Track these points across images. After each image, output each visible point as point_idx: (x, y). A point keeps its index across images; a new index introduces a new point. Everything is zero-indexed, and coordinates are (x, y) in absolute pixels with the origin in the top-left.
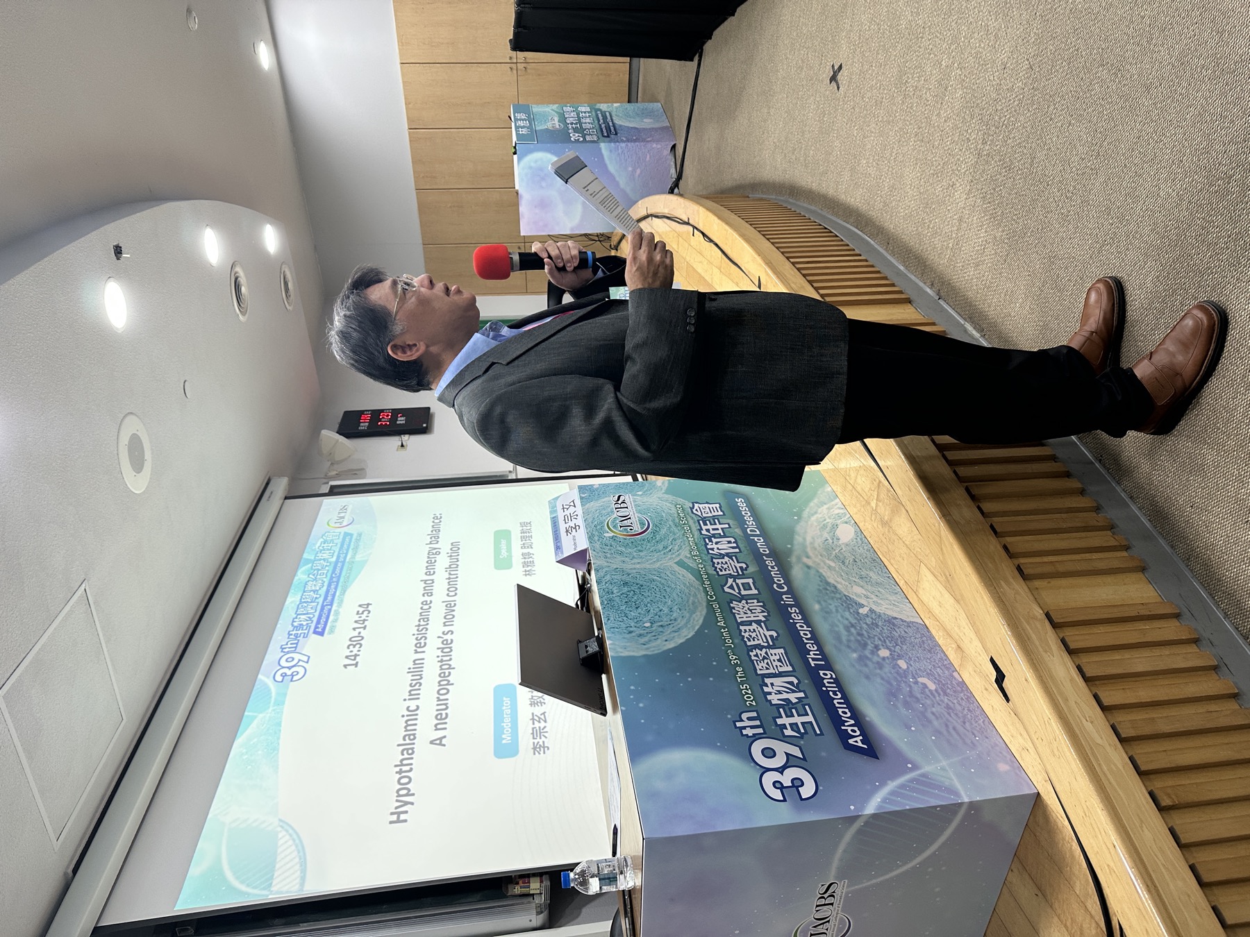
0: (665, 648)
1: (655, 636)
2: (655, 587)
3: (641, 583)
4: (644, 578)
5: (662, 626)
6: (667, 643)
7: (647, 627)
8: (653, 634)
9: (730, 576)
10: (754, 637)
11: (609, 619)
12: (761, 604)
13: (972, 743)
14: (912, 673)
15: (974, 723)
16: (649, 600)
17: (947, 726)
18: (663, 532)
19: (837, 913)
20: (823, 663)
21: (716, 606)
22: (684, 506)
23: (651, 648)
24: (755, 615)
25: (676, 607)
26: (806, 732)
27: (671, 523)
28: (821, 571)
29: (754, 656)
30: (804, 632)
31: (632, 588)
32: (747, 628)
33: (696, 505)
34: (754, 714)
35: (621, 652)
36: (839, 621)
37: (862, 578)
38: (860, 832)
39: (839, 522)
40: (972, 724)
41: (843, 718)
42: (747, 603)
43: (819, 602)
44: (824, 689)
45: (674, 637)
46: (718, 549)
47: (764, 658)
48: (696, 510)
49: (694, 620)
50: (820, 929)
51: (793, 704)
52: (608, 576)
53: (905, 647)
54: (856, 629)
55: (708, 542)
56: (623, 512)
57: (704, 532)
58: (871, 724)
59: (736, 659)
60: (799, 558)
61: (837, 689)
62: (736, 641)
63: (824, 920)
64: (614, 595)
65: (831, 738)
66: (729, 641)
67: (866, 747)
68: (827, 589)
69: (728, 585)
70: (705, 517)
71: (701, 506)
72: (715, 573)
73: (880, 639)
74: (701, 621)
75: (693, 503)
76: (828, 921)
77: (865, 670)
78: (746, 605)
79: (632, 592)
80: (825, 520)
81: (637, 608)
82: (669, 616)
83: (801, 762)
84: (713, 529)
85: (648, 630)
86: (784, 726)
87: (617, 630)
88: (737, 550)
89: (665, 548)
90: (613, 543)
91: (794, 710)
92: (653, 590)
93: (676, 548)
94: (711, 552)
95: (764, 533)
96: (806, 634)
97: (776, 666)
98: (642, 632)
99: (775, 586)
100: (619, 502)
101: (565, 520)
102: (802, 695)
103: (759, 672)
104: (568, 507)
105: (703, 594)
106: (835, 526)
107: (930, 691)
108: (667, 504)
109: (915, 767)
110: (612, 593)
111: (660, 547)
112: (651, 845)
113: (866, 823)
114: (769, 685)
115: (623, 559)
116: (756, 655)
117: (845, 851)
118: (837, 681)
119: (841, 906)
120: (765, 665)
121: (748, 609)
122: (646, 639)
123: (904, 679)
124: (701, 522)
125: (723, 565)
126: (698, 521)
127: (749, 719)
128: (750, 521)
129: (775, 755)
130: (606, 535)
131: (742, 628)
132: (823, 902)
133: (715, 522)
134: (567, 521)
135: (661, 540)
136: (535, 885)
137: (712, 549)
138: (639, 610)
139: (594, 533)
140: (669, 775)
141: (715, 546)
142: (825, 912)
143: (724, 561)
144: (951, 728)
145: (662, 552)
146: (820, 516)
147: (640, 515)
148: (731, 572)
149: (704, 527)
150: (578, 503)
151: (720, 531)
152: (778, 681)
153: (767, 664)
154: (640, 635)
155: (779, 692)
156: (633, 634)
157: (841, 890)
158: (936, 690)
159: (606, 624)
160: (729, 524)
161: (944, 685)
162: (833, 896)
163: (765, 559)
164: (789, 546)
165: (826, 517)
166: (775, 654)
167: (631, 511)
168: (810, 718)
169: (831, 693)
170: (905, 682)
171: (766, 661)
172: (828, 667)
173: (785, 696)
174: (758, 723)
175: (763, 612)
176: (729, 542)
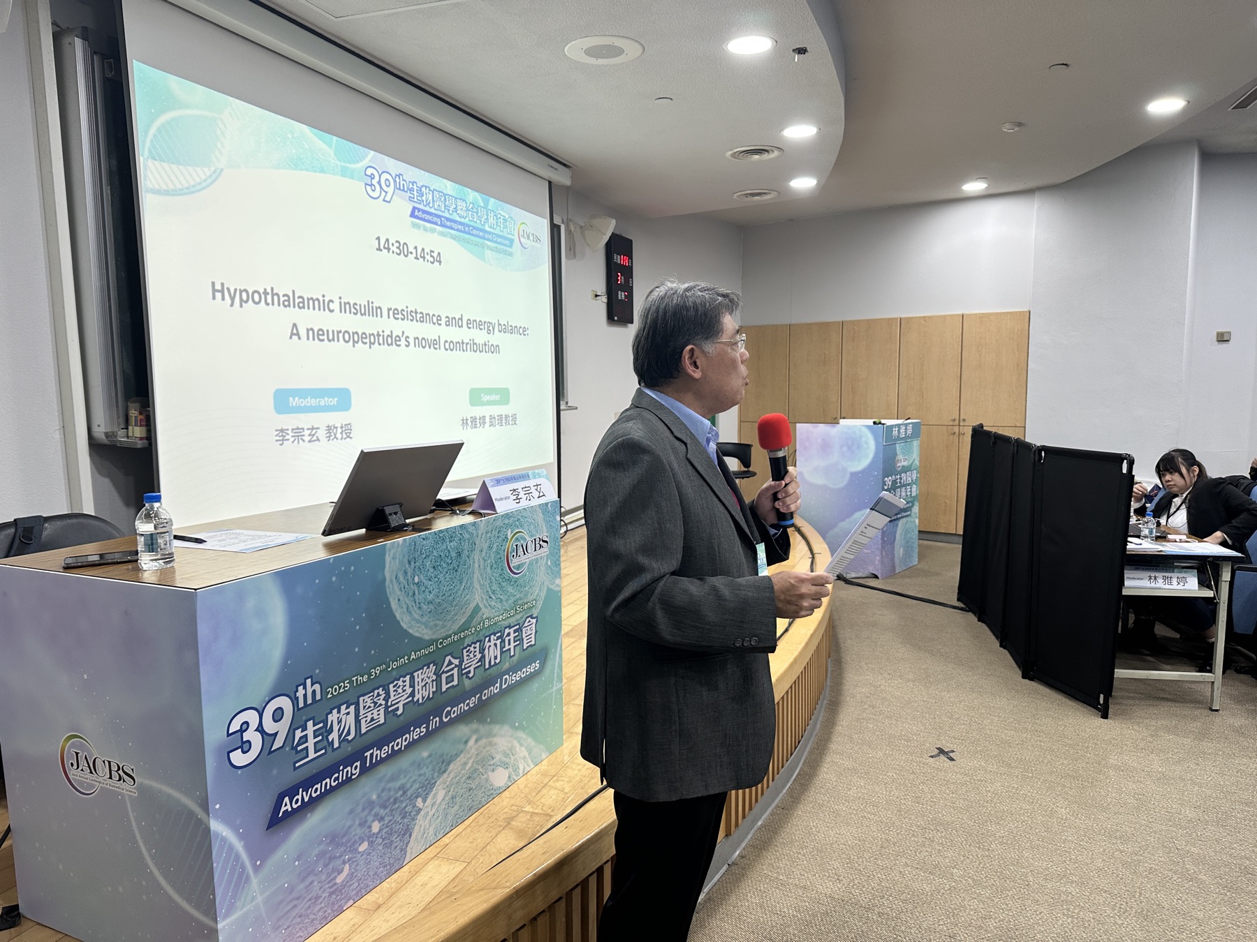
0: (391, 600)
1: (404, 588)
2: (454, 585)
3: (459, 570)
4: (464, 572)
5: (414, 594)
6: (397, 600)
7: (413, 579)
8: (406, 586)
9: (462, 661)
10: (397, 691)
11: (424, 539)
12: (431, 696)
13: (279, 927)
14: (354, 857)
15: (300, 926)
16: (442, 579)
17: (298, 898)
18: (510, 589)
19: (100, 782)
20: (368, 765)
21: (432, 648)
22: (534, 608)
23: (392, 585)
24: (420, 690)
25: (433, 608)
26: (297, 752)
27: (518, 596)
28: (462, 755)
29: (378, 693)
30: (401, 743)
31: (454, 562)
32: (407, 683)
33: (534, 621)
34: (318, 697)
35: (389, 555)
36: (411, 777)
37: (452, 798)
38: (191, 814)
39: (511, 769)
40: (299, 924)
41: (310, 790)
42: (433, 681)
43: (430, 756)
44: (341, 768)
45: (402, 607)
46: (490, 646)
47: (375, 703)
48: (530, 621)
49: (419, 627)
50: (83, 763)
51: (327, 737)
52: (468, 536)
53: (381, 848)
54: (401, 796)
55: (497, 635)
56: (531, 547)
57: (507, 631)
58: (304, 818)
59: (376, 674)
60: (476, 731)
61: (340, 781)
62: (394, 673)
63: (93, 769)
64: (448, 543)
65: (291, 778)
66: (394, 665)
67: (280, 815)
68: (444, 763)
69: (453, 660)
70: (522, 631)
71: (534, 625)
72: (465, 645)
73: (389, 822)
74: (417, 634)
75: (536, 617)
76: (91, 772)
77: (359, 809)
78: (431, 680)
79: (450, 561)
80: (513, 755)
81: (434, 567)
82: (423, 601)
83: (267, 750)
84: (509, 640)
85: (410, 580)
86: (304, 729)
87: (413, 548)
88: (487, 666)
89: (494, 592)
90: (500, 539)
91: (320, 738)
92: (451, 583)
93: (493, 603)
94: (487, 639)
95: (503, 693)
96: (398, 745)
97: (367, 717)
98: (409, 574)
99: (449, 708)
100: (541, 543)
101: (526, 487)
102: (336, 745)
103: (361, 699)
104: (539, 490)
105: (444, 635)
106: (507, 766)
107: (335, 878)
108: (537, 591)
109: (257, 869)
110: (451, 541)
111: (495, 587)
112: (189, 598)
113: (199, 822)
114: (347, 711)
115: (484, 550)
116: (379, 695)
117: (169, 796)
118: (349, 780)
119: (108, 787)
120: (368, 705)
121: (427, 683)
122: (402, 579)
123: (348, 850)
124: (518, 627)
125: (473, 653)
126: (519, 624)
127: (314, 692)
128: (516, 677)
129: (275, 721)
130: (509, 531)
131: (408, 678)
132: (114, 768)
133: (517, 641)
134: (524, 489)
135: (501, 588)
136: (138, 432)
137: (489, 641)
138: (432, 570)
139: (512, 519)
140: (261, 613)
141: (493, 642)
142: (103, 770)
143: (477, 653)
144: (295, 902)
145: (489, 590)
146: (518, 750)
147: (527, 564)
148: (466, 662)
149: (512, 630)
150: (543, 500)
151: (507, 647)
152: (351, 719)
153: (370, 707)
154: (406, 572)
155: (339, 722)
156: (407, 566)
157: (126, 787)
158: (335, 884)
159: (419, 536)
160: (513, 656)
161: (341, 891)
162: (119, 780)
163: (477, 696)
164: (489, 720)
165: (516, 756)
166: (378, 715)
167: (532, 554)
168: (312, 755)
169: (336, 775)
170: (345, 851)
171: (372, 705)
172: (364, 770)
173: (336, 728)
174: (309, 701)
175: (423, 698)
176: (496, 658)
